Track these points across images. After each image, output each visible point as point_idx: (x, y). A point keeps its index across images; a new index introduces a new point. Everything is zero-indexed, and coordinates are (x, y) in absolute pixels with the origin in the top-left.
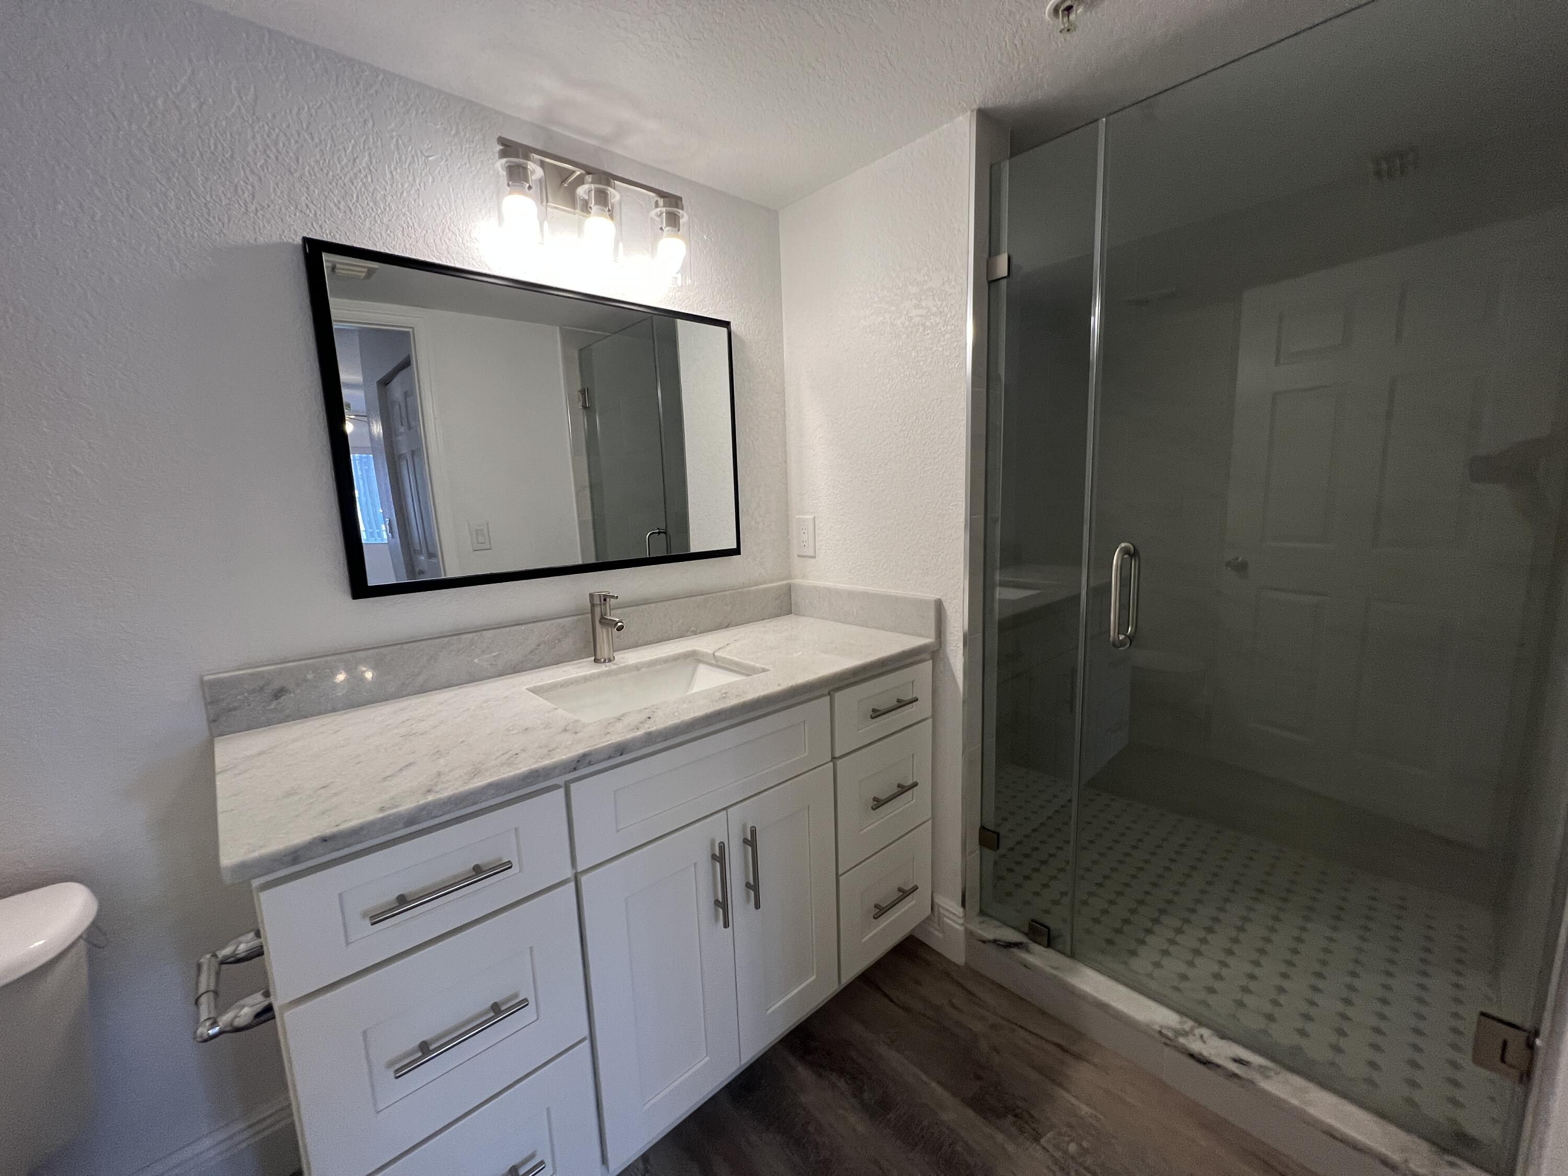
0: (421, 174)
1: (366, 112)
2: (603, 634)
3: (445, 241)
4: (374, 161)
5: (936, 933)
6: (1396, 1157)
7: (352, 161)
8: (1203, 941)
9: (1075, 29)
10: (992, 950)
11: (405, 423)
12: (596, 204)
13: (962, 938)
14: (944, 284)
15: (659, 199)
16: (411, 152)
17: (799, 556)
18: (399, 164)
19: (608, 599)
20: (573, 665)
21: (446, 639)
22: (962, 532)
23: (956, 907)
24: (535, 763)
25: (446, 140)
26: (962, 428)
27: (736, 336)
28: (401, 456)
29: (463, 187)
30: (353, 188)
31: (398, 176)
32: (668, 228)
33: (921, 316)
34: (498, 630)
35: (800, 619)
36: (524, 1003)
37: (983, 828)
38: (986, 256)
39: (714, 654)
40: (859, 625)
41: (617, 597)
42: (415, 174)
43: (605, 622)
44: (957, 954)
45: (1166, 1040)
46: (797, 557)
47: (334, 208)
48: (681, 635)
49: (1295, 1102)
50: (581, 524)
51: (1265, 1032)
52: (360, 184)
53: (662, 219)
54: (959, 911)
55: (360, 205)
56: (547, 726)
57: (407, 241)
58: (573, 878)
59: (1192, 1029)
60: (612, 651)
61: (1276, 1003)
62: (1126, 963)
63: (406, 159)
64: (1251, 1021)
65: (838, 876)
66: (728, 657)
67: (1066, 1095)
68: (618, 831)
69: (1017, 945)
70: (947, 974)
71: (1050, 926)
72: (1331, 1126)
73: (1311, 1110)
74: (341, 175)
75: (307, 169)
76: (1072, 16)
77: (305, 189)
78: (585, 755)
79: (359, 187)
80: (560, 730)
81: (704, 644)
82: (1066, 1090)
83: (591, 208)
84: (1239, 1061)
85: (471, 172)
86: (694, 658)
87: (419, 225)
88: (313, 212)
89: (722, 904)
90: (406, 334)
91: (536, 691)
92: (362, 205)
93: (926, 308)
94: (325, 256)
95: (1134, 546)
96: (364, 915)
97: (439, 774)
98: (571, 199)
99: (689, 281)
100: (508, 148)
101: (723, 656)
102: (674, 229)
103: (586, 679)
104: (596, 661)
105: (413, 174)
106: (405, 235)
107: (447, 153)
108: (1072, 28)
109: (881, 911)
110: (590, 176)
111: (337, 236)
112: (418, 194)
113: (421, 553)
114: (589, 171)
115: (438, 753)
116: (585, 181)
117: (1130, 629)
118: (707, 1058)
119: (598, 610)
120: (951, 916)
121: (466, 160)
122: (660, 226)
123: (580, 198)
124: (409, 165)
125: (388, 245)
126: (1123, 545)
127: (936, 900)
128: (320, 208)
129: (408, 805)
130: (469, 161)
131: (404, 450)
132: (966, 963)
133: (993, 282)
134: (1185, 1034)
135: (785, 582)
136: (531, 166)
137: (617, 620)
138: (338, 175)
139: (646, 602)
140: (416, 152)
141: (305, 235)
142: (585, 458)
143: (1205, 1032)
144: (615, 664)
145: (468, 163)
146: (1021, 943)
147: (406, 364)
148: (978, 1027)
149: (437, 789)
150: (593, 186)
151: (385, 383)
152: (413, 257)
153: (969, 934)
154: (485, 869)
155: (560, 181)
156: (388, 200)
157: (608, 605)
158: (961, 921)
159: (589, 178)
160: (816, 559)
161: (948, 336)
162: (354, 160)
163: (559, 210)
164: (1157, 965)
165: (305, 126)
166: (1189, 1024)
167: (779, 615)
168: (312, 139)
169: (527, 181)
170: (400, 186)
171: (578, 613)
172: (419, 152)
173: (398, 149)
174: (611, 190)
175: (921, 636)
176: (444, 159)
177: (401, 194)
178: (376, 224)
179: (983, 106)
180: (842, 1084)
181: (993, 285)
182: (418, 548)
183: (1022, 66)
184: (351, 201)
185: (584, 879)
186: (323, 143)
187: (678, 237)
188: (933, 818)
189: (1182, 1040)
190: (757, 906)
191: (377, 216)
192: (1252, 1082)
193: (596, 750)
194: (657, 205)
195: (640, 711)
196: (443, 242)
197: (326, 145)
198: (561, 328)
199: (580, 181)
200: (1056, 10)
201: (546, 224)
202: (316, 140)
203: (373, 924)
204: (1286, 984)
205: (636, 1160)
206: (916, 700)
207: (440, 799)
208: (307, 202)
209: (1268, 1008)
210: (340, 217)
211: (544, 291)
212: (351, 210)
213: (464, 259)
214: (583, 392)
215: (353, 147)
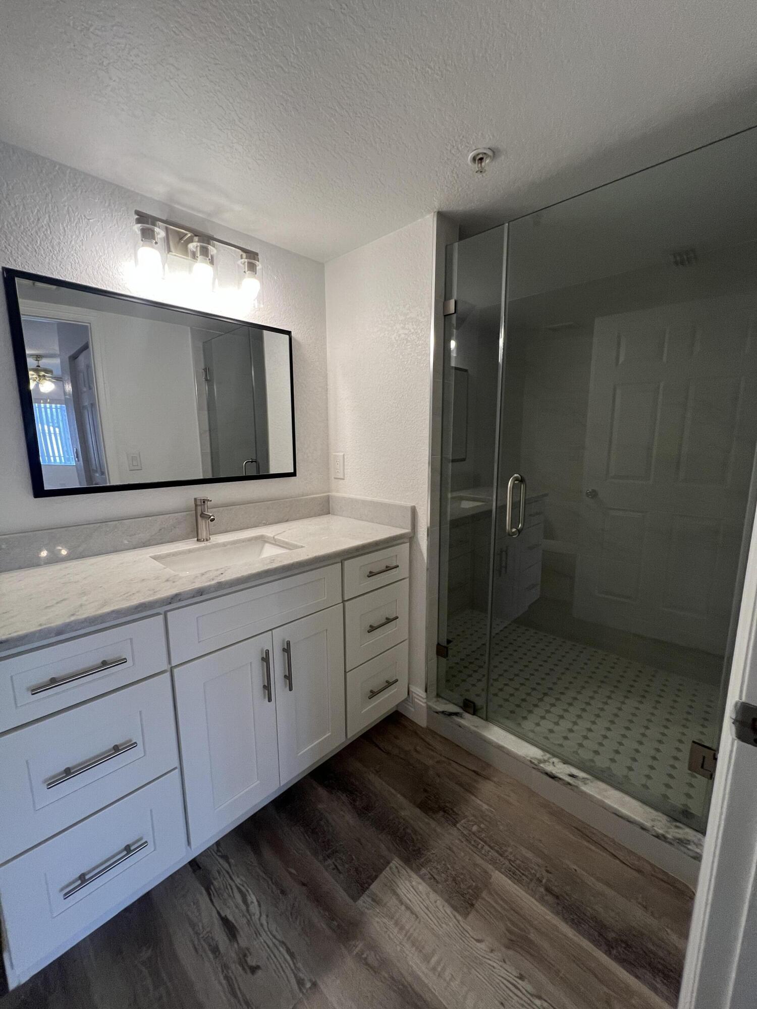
0: (84, 230)
1: (47, 189)
2: (202, 523)
3: (100, 273)
4: (52, 220)
5: (410, 708)
6: (648, 824)
7: (37, 220)
8: (566, 711)
9: (485, 172)
10: (441, 717)
11: (87, 385)
12: (200, 255)
13: (425, 710)
14: (418, 315)
15: (243, 253)
16: (77, 216)
17: (335, 478)
18: (70, 223)
19: (206, 502)
20: (183, 542)
21: (99, 524)
22: (427, 465)
23: (422, 692)
24: (143, 599)
25: (102, 210)
26: (427, 403)
27: (295, 340)
28: (84, 407)
29: (113, 240)
30: (37, 237)
31: (68, 230)
32: (249, 272)
33: (405, 334)
34: (133, 520)
35: (335, 517)
36: (134, 745)
37: (438, 645)
38: (443, 300)
39: (274, 537)
40: (368, 521)
41: (211, 501)
42: (80, 230)
43: (203, 516)
44: (422, 721)
45: (534, 765)
46: (333, 479)
47: (24, 249)
48: (255, 526)
49: (599, 797)
50: (203, 454)
51: (592, 761)
52: (42, 234)
53: (245, 266)
54: (423, 695)
55: (42, 248)
56: (157, 578)
57: (74, 272)
58: (169, 670)
59: (549, 758)
60: (208, 535)
61: (601, 744)
62: (519, 724)
63: (74, 220)
64: (585, 755)
65: (345, 672)
66: (282, 539)
67: (473, 798)
68: (199, 642)
69: (456, 714)
70: (416, 733)
71: (475, 702)
72: (616, 809)
73: (607, 801)
74: (29, 228)
75: (5, 224)
76: (483, 164)
77: (4, 236)
78: (177, 595)
79: (41, 236)
80: (164, 581)
81: (268, 531)
82: (476, 796)
83: (197, 257)
84: (572, 776)
85: (119, 230)
86: (262, 540)
87: (83, 262)
88: (10, 251)
89: (267, 687)
90: (87, 327)
91: (155, 558)
92: (44, 248)
93: (408, 329)
94: (17, 279)
95: (521, 477)
96: (28, 689)
97: (81, 605)
98: (185, 250)
99: (262, 306)
100: (142, 218)
101: (279, 538)
102: (253, 273)
103: (190, 551)
104: (198, 540)
105: (79, 229)
106: (73, 268)
107: (102, 217)
108: (483, 171)
109: (373, 694)
110: (197, 237)
111: (26, 267)
112: (82, 243)
113: (96, 471)
114: (196, 234)
115: (84, 593)
116: (194, 241)
117: (520, 525)
118: (258, 782)
119: (199, 508)
120: (420, 698)
121: (115, 222)
122: (244, 270)
123: (190, 250)
124: (76, 224)
125: (61, 274)
126: (516, 475)
127: (411, 689)
128: (15, 249)
129: (58, 622)
130: (117, 223)
131: (86, 403)
132: (427, 726)
133: (447, 316)
134: (545, 761)
135: (327, 494)
136: (157, 229)
137: (211, 514)
138: (27, 228)
139: (233, 504)
140: (81, 216)
141: (4, 266)
142: (206, 412)
143: (555, 760)
144: (210, 542)
145: (116, 225)
146: (458, 713)
147: (86, 347)
148: (430, 762)
149: (77, 614)
150: (199, 244)
151: (74, 358)
152: (78, 282)
153: (429, 708)
154: (109, 663)
155: (178, 240)
156: (62, 246)
157: (206, 505)
158: (425, 701)
159: (196, 239)
160: (345, 480)
161: (420, 347)
162: (39, 220)
163: (176, 256)
164: (538, 724)
165: (5, 196)
166: (548, 755)
167: (319, 515)
168: (10, 204)
169: (154, 239)
170: (69, 237)
171: (187, 510)
172: (83, 216)
173: (69, 214)
174: (210, 247)
175: (402, 527)
176: (100, 221)
177: (70, 243)
178: (54, 261)
179: (440, 210)
180: (344, 797)
181: (446, 317)
182: (95, 469)
183: (460, 190)
184: (36, 245)
185: (176, 671)
186: (17, 207)
187: (256, 278)
188: (410, 639)
189: (542, 765)
190: (291, 689)
191: (54, 256)
192: (577, 787)
193: (184, 592)
194: (242, 258)
195: (217, 570)
196: (99, 274)
197: (19, 209)
198: (191, 328)
199: (191, 240)
200: (474, 159)
201: (166, 266)
202: (12, 205)
203: (33, 694)
204: (608, 734)
205: (213, 845)
206: (398, 566)
207: (78, 620)
208: (6, 244)
209: (596, 747)
210: (28, 255)
211: (170, 308)
212: (36, 251)
213: (113, 285)
214: (205, 370)
215: (38, 211)
